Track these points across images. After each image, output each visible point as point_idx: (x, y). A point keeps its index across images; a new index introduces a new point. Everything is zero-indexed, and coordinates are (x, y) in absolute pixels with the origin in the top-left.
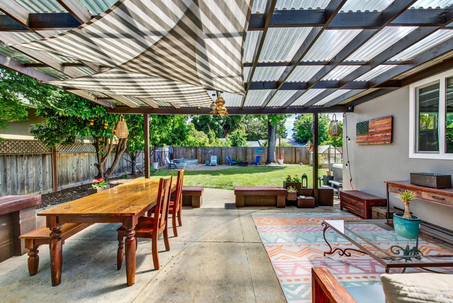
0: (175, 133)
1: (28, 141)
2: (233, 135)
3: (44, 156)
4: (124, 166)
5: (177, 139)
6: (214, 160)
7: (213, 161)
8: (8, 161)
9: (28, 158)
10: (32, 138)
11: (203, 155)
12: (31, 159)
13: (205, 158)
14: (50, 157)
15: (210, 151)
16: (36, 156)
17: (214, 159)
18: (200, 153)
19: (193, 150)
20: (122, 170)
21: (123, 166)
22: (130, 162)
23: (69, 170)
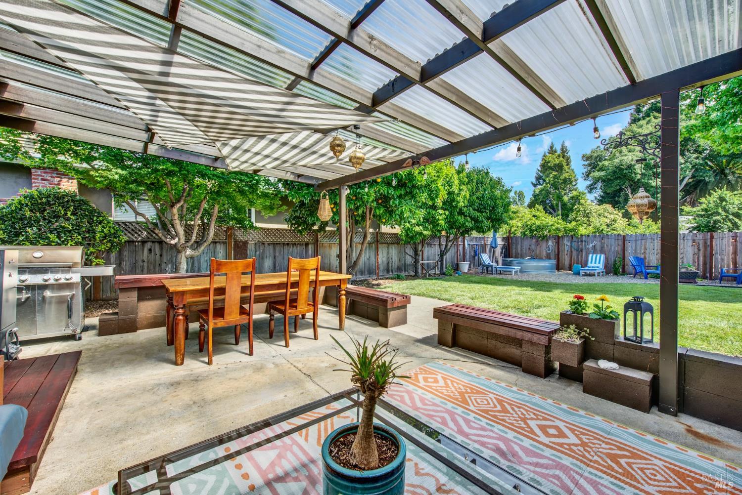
0: (479, 211)
1: (283, 230)
2: (704, 206)
3: (307, 244)
4: (407, 263)
5: (485, 221)
6: (597, 265)
7: (593, 264)
8: (277, 248)
9: (293, 247)
10: (285, 226)
11: (574, 254)
12: (295, 247)
13: (578, 258)
14: (313, 246)
15: (591, 245)
16: (300, 244)
17: (596, 262)
18: (567, 248)
19: (550, 243)
20: (403, 268)
21: (405, 263)
22: (412, 257)
23: (332, 261)
